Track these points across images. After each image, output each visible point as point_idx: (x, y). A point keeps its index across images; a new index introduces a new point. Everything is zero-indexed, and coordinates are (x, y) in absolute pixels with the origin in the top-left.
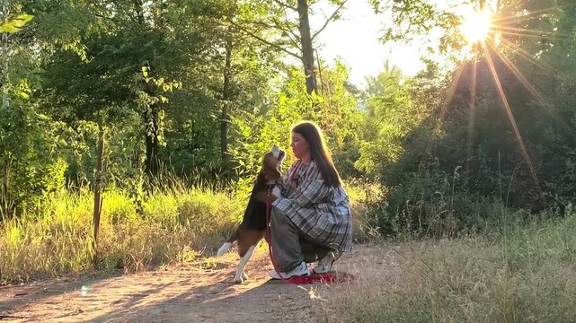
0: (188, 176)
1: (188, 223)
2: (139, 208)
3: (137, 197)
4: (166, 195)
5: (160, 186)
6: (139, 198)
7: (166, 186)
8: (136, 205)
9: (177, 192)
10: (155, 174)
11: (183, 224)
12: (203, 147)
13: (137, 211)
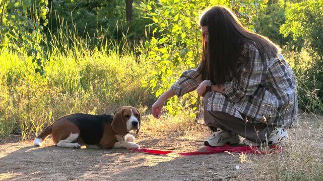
0: (92, 37)
1: (91, 87)
2: (39, 68)
3: (36, 55)
4: (66, 55)
5: (60, 46)
6: (38, 57)
7: (66, 46)
8: (35, 63)
9: (78, 53)
10: (55, 32)
11: (86, 89)
12: (105, 6)
13: (37, 70)
